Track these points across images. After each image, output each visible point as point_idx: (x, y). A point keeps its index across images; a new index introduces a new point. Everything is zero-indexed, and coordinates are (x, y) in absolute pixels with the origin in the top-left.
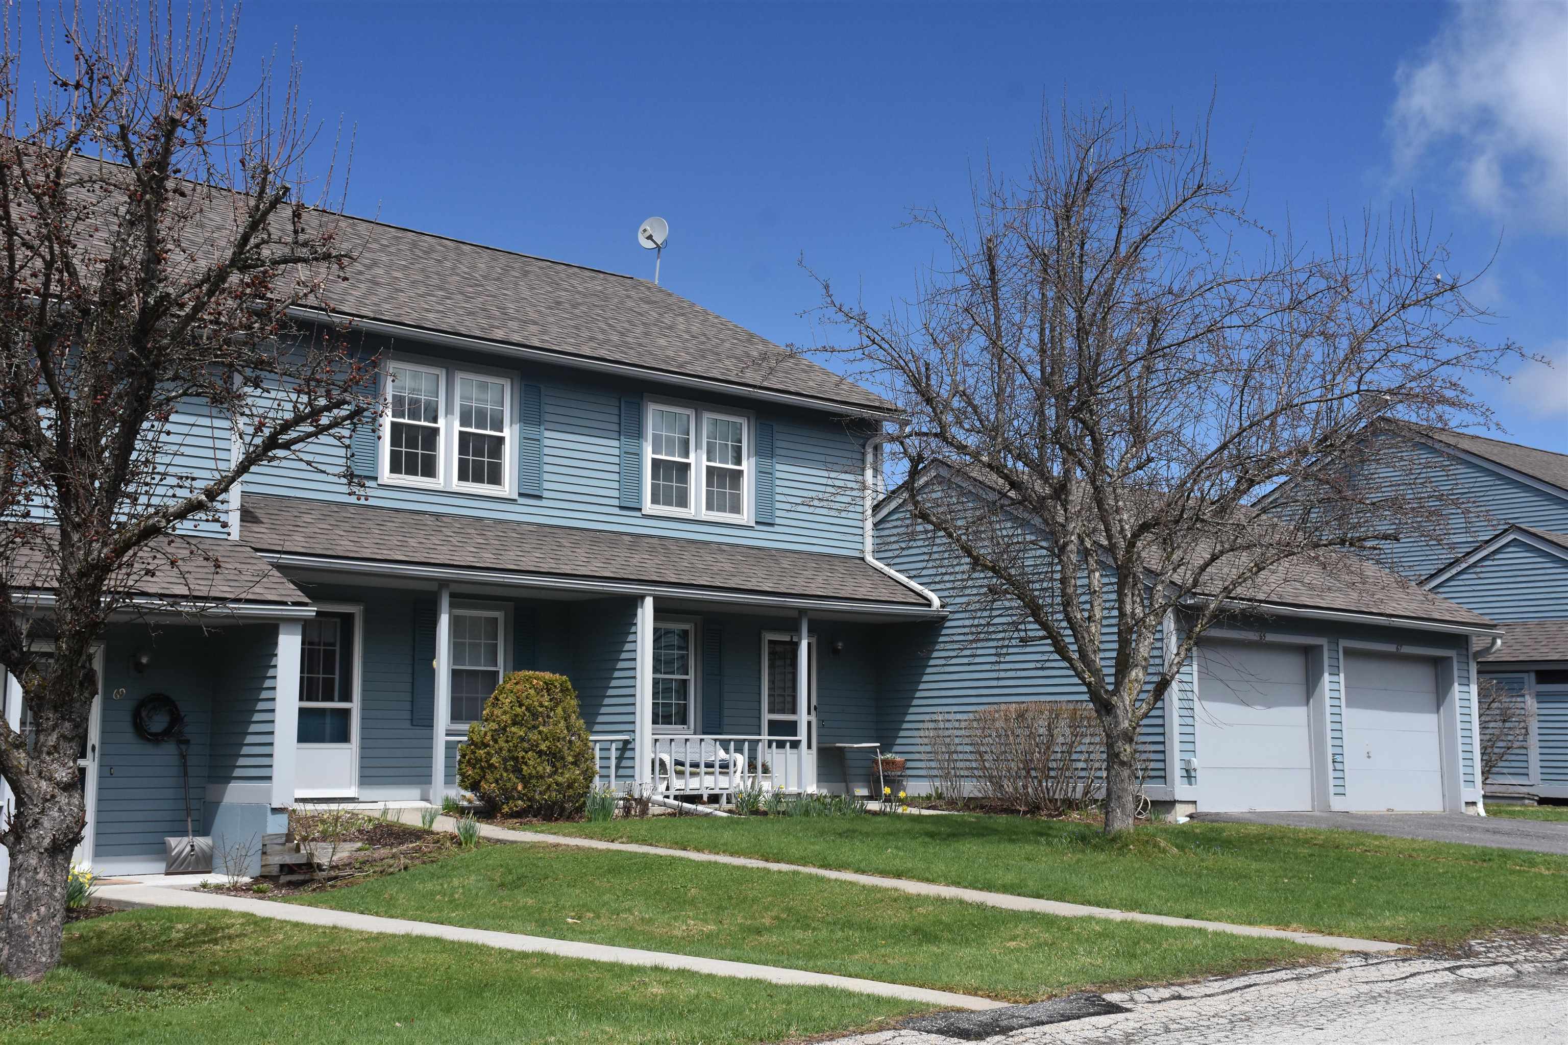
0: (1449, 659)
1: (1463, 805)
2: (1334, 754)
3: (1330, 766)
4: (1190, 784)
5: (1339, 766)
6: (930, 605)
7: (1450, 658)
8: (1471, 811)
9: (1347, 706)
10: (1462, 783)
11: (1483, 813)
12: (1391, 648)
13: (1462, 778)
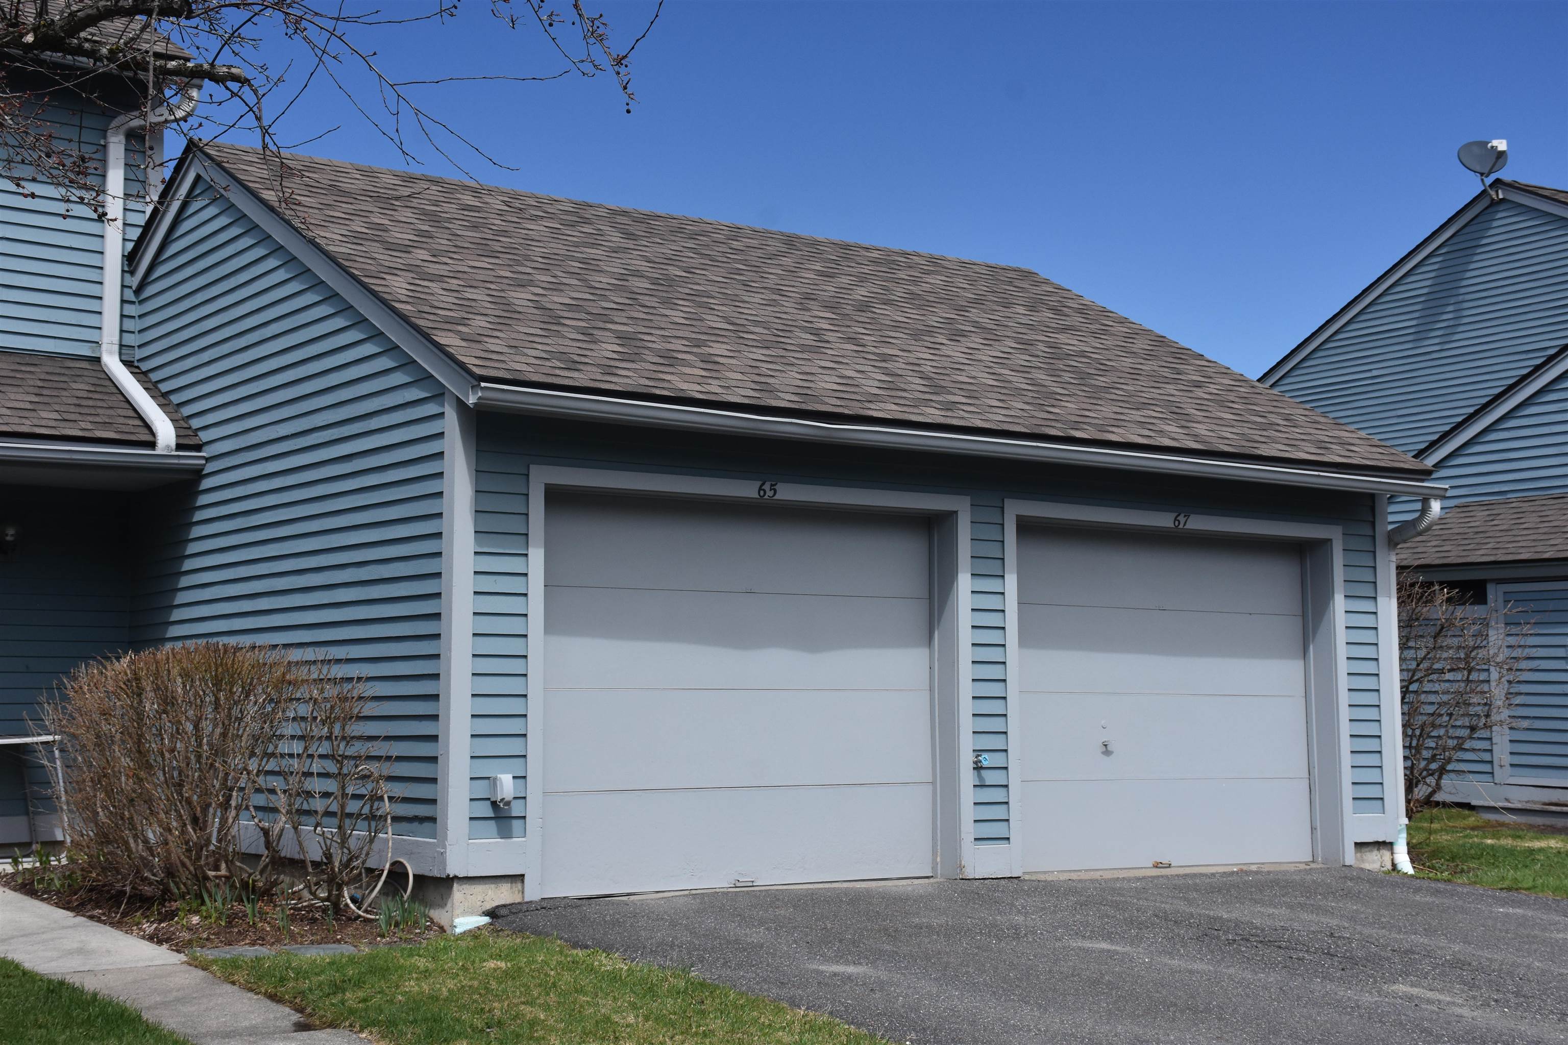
0: (1325, 544)
1: (1350, 849)
2: (978, 752)
3: (967, 777)
4: (505, 833)
5: (991, 777)
6: (152, 445)
7: (1328, 541)
8: (1375, 861)
9: (1024, 641)
10: (1348, 803)
11: (1405, 865)
12: (1163, 520)
13: (1348, 792)
